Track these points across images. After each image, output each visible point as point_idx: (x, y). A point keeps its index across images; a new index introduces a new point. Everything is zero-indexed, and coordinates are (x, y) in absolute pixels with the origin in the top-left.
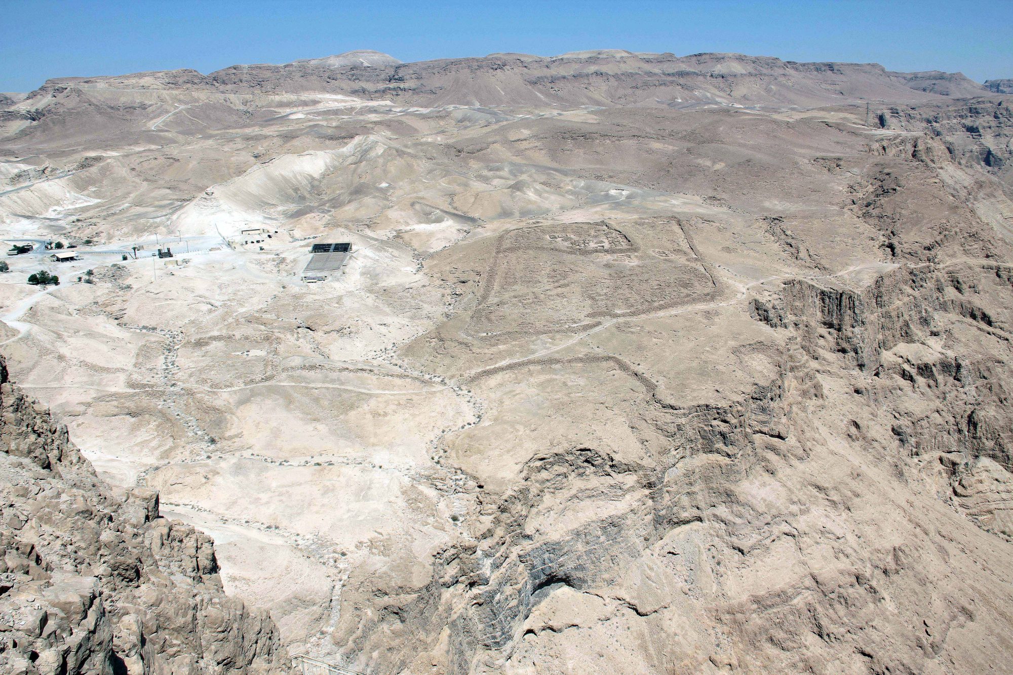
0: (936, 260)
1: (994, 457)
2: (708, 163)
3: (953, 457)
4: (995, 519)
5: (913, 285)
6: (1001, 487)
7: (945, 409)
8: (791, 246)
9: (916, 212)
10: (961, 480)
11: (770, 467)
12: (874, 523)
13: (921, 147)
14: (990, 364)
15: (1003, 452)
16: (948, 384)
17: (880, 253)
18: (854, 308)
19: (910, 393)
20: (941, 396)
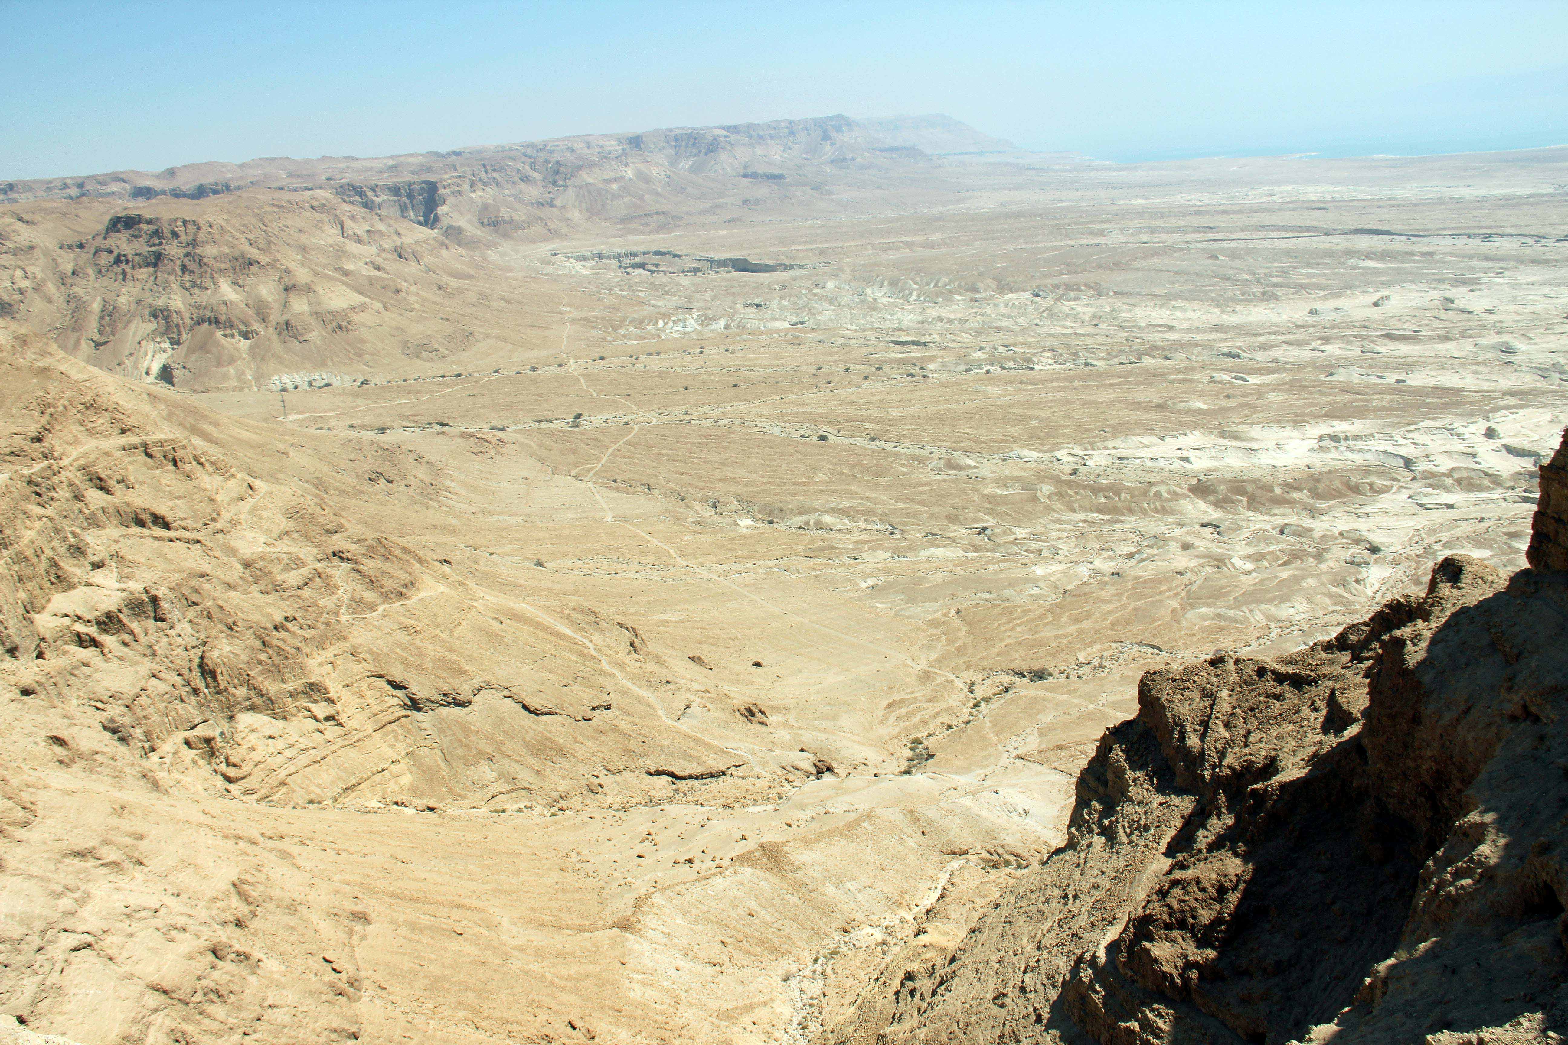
0: (56, 454)
1: (253, 708)
3: (200, 731)
4: (293, 790)
5: (40, 500)
6: (280, 744)
7: (162, 668)
10: (227, 760)
12: (188, 865)
14: (194, 582)
15: (262, 695)
16: (150, 631)
19: (103, 665)
20: (148, 652)
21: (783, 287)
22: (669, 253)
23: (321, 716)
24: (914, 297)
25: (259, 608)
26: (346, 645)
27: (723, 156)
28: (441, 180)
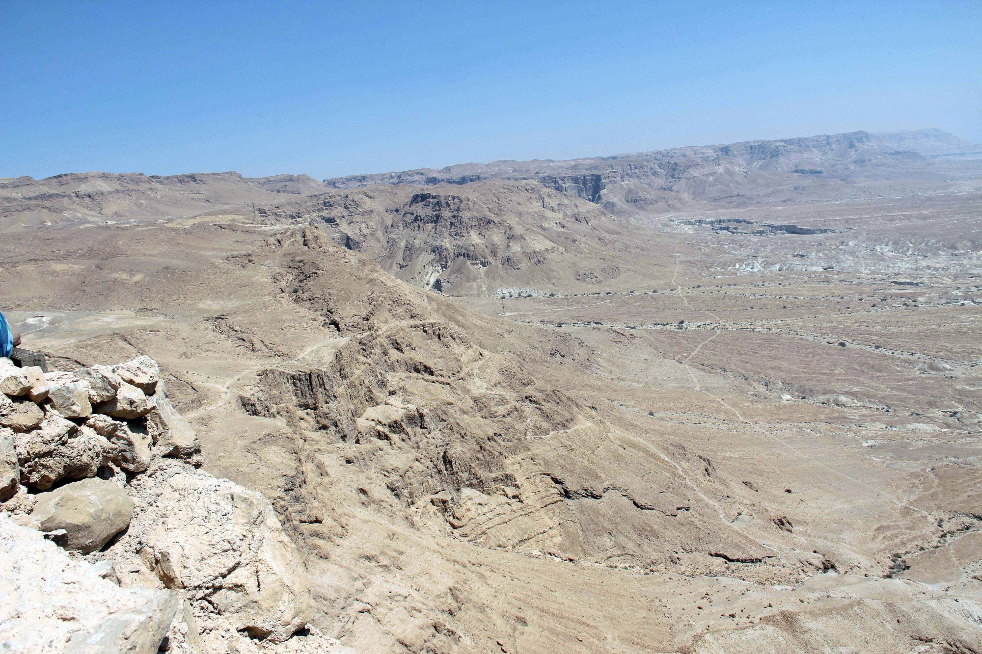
0: (375, 328)
1: (471, 486)
2: (125, 276)
3: (440, 496)
4: (490, 538)
5: (365, 353)
6: (485, 509)
7: (422, 456)
8: (244, 340)
9: (343, 289)
10: (453, 515)
11: (323, 553)
12: (426, 573)
13: (309, 236)
14: (444, 408)
15: (477, 479)
16: (417, 434)
17: (325, 330)
18: (324, 385)
19: (390, 451)
20: (415, 446)
21: (819, 244)
22: (745, 221)
23: (510, 495)
24: (910, 252)
25: (480, 426)
26: (529, 454)
27: (782, 159)
28: (603, 174)
